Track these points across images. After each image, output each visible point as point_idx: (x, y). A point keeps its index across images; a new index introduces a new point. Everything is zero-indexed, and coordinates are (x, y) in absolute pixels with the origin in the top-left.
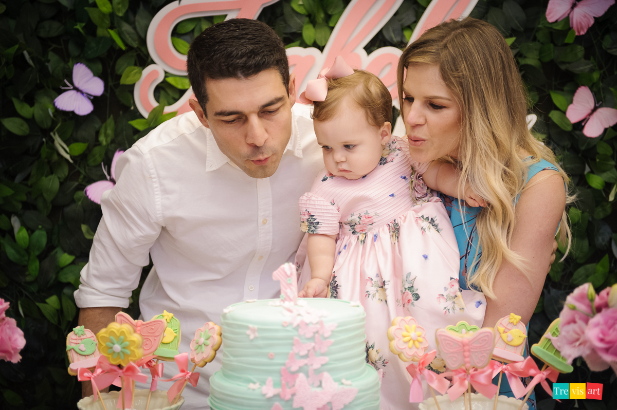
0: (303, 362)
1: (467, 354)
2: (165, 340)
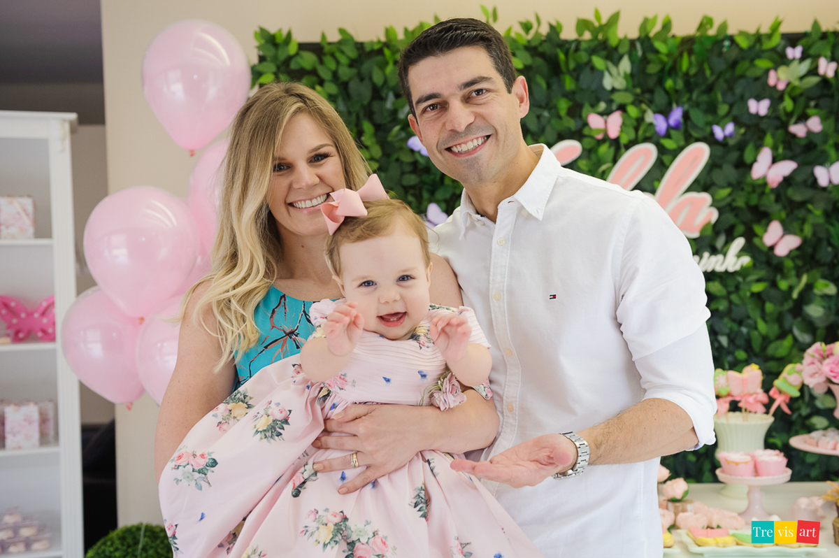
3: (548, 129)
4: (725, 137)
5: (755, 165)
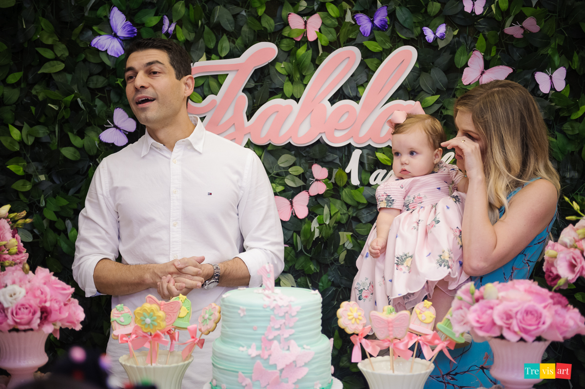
0: (276, 333)
1: (391, 329)
2: (181, 315)
3: (245, 29)
4: (436, 39)
5: (466, 70)
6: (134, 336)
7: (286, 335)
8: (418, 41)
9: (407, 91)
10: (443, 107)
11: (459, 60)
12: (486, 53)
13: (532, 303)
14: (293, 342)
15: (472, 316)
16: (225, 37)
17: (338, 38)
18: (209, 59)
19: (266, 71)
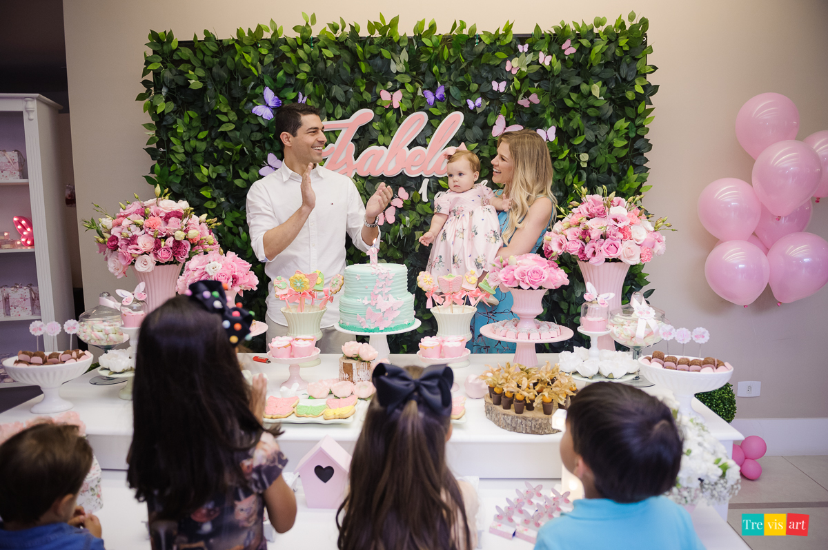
0: (380, 290)
1: (451, 287)
2: (318, 283)
3: (352, 100)
4: (475, 107)
5: (494, 127)
6: (289, 296)
7: (386, 291)
8: (464, 109)
9: (456, 141)
10: (480, 151)
11: (490, 120)
12: (507, 116)
13: (537, 266)
14: (390, 295)
15: (501, 276)
16: (339, 106)
17: (413, 106)
18: (329, 120)
19: (366, 128)
